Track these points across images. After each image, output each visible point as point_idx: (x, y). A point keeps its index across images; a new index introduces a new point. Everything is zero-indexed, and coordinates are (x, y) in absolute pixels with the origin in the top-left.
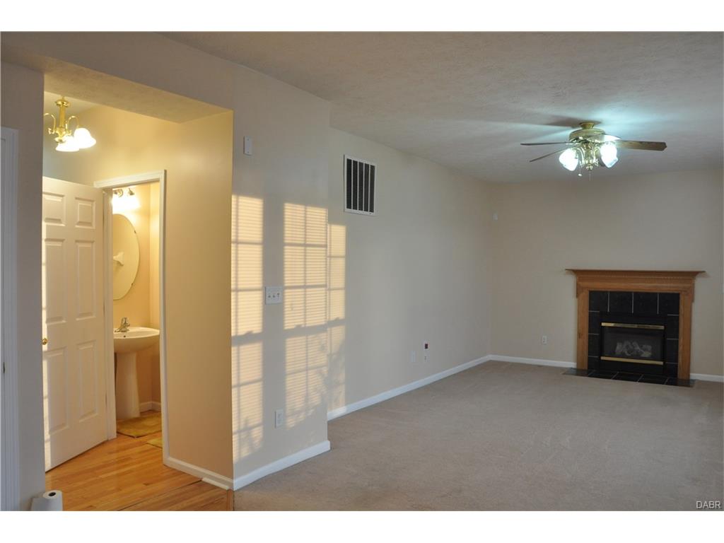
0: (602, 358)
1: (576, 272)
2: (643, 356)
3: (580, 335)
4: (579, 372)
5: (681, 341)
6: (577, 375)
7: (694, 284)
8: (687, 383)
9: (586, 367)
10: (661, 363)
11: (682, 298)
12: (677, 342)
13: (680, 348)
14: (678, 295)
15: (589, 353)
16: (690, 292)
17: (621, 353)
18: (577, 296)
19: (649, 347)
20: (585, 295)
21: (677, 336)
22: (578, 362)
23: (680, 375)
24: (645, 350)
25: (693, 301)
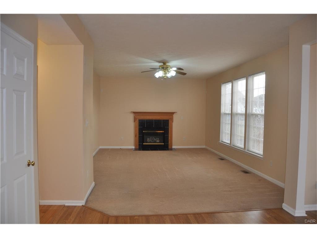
0: (144, 144)
1: (134, 113)
2: (157, 142)
3: (136, 136)
4: (136, 149)
5: (169, 136)
6: (135, 150)
7: (173, 117)
8: (171, 149)
9: (138, 148)
10: (163, 144)
11: (169, 121)
12: (168, 136)
13: (169, 138)
14: (168, 120)
15: (139, 142)
16: (172, 119)
17: (149, 141)
18: (135, 121)
19: (158, 139)
20: (137, 121)
21: (168, 134)
22: (135, 145)
23: (169, 148)
24: (157, 140)
25: (173, 122)
